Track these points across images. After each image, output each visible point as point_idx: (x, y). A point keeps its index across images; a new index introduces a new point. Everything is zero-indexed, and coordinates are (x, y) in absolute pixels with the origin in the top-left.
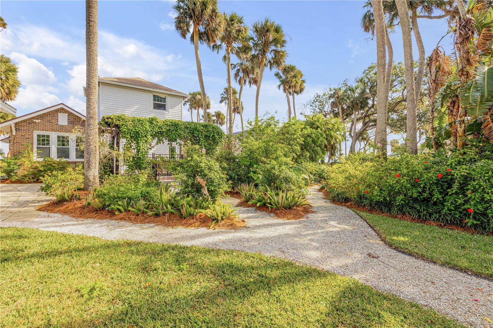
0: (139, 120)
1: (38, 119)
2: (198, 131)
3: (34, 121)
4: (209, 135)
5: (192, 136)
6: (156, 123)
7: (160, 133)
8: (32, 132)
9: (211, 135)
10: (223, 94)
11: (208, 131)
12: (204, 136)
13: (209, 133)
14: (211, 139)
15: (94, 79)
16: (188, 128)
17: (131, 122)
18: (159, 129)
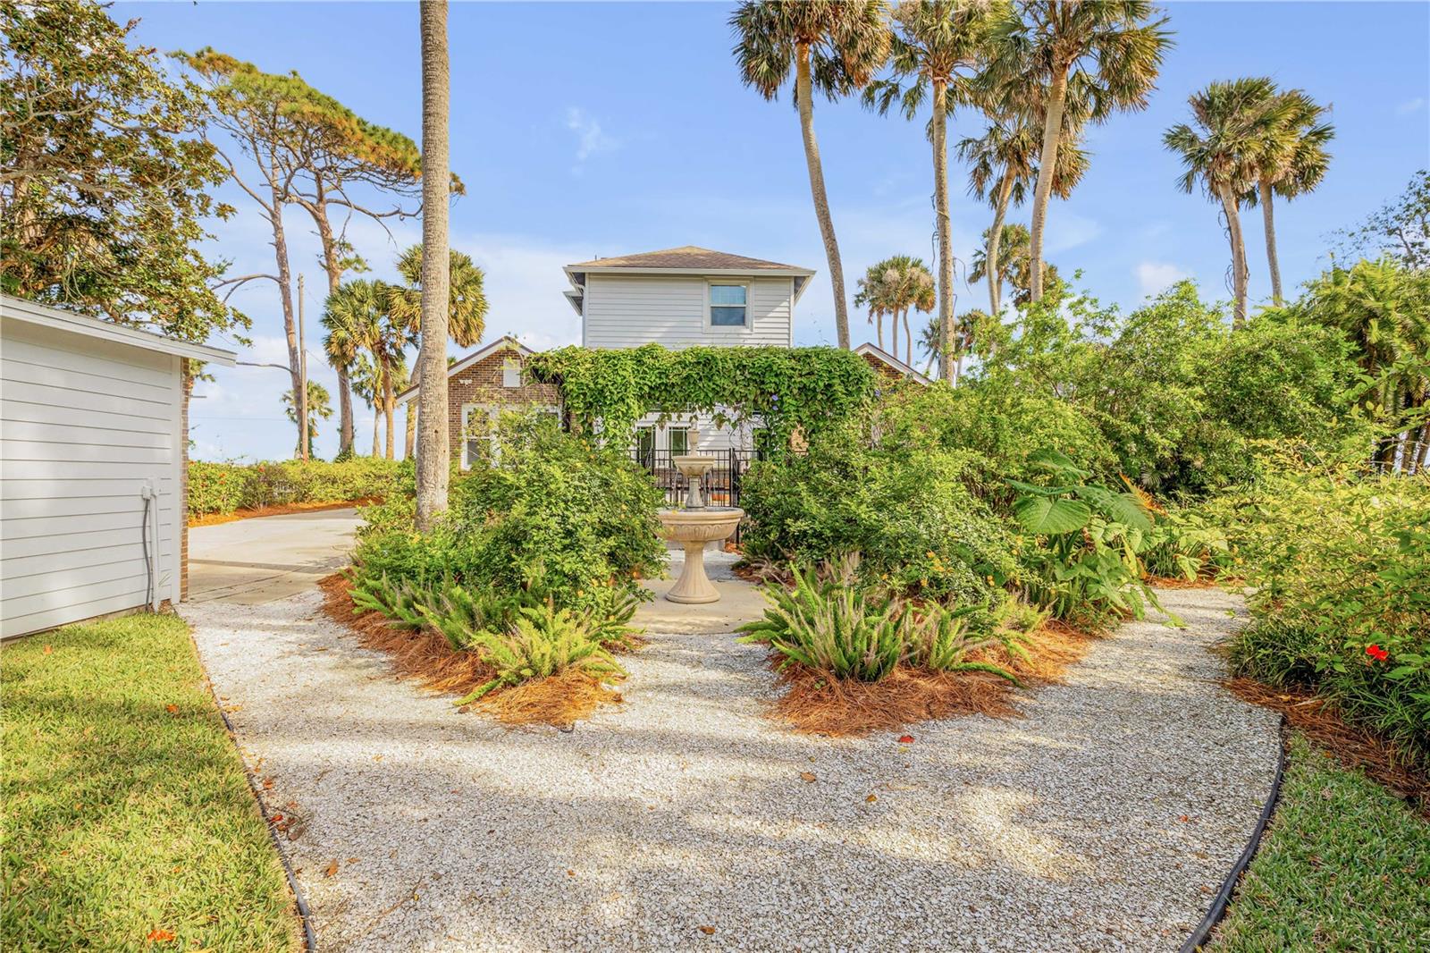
0: (608, 358)
1: (468, 378)
2: (776, 375)
3: (462, 381)
4: (812, 386)
5: (759, 392)
6: (652, 361)
7: (665, 390)
8: (459, 406)
9: (821, 384)
10: (980, 252)
11: (811, 373)
12: (799, 389)
13: (813, 378)
14: (819, 397)
15: (436, 260)
16: (744, 366)
17: (588, 366)
18: (660, 378)
